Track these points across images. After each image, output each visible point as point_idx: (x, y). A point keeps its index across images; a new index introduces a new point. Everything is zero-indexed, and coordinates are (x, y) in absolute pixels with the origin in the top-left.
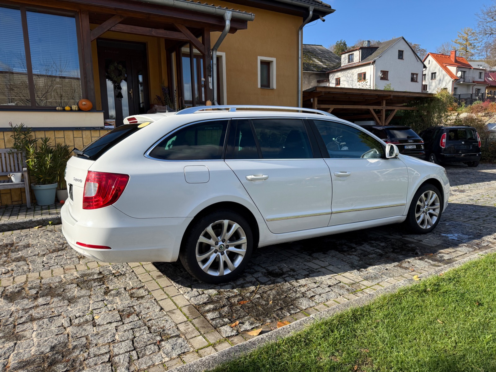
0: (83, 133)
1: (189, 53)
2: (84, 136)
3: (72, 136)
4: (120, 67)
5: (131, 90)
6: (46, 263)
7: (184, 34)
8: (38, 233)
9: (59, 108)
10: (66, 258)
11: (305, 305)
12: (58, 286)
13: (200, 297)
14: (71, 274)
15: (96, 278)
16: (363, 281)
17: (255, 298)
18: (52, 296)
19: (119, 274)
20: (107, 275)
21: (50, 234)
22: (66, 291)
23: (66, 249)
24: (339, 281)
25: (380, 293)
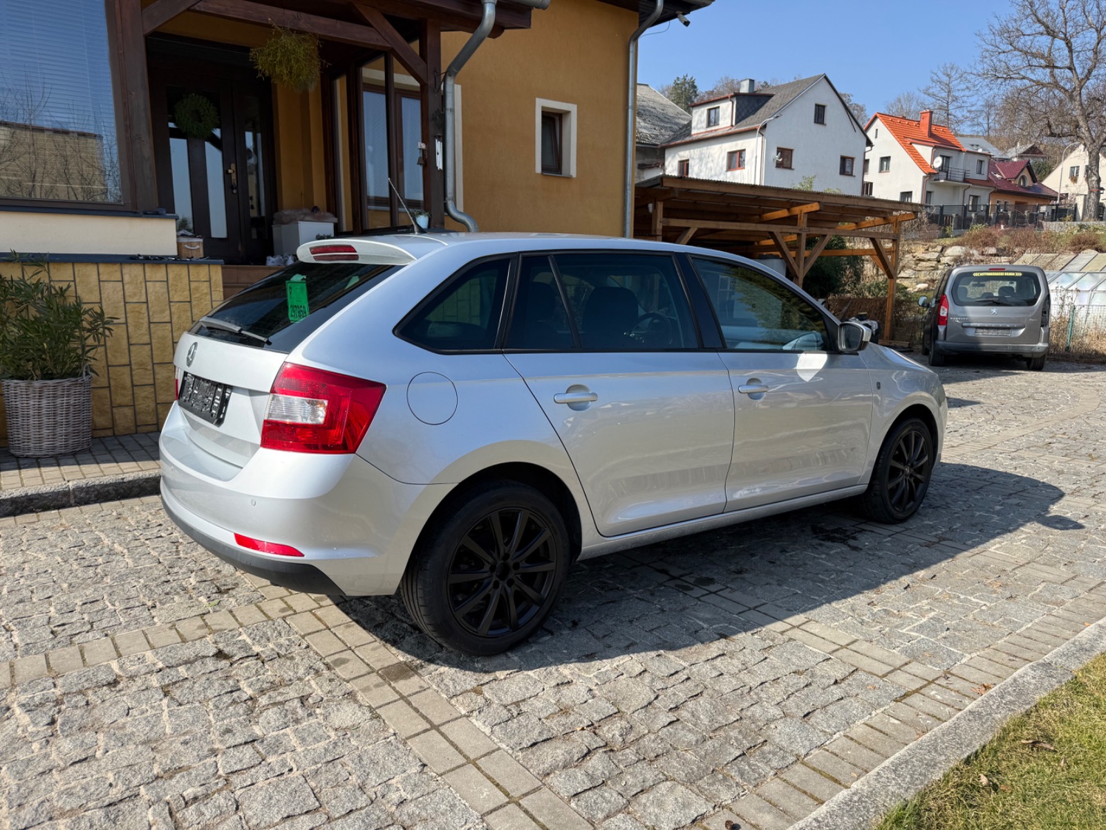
0: (124, 272)
1: (384, 85)
2: (126, 278)
3: (95, 277)
5: (233, 166)
6: (59, 626)
7: (379, 33)
8: (19, 532)
10: (111, 607)
11: (799, 740)
12: (108, 697)
13: (515, 726)
14: (139, 659)
15: (213, 669)
16: (910, 665)
17: (662, 724)
18: (96, 733)
19: (274, 656)
20: (241, 658)
21: (51, 536)
22: (134, 712)
23: (108, 580)
24: (853, 665)
25: (994, 707)
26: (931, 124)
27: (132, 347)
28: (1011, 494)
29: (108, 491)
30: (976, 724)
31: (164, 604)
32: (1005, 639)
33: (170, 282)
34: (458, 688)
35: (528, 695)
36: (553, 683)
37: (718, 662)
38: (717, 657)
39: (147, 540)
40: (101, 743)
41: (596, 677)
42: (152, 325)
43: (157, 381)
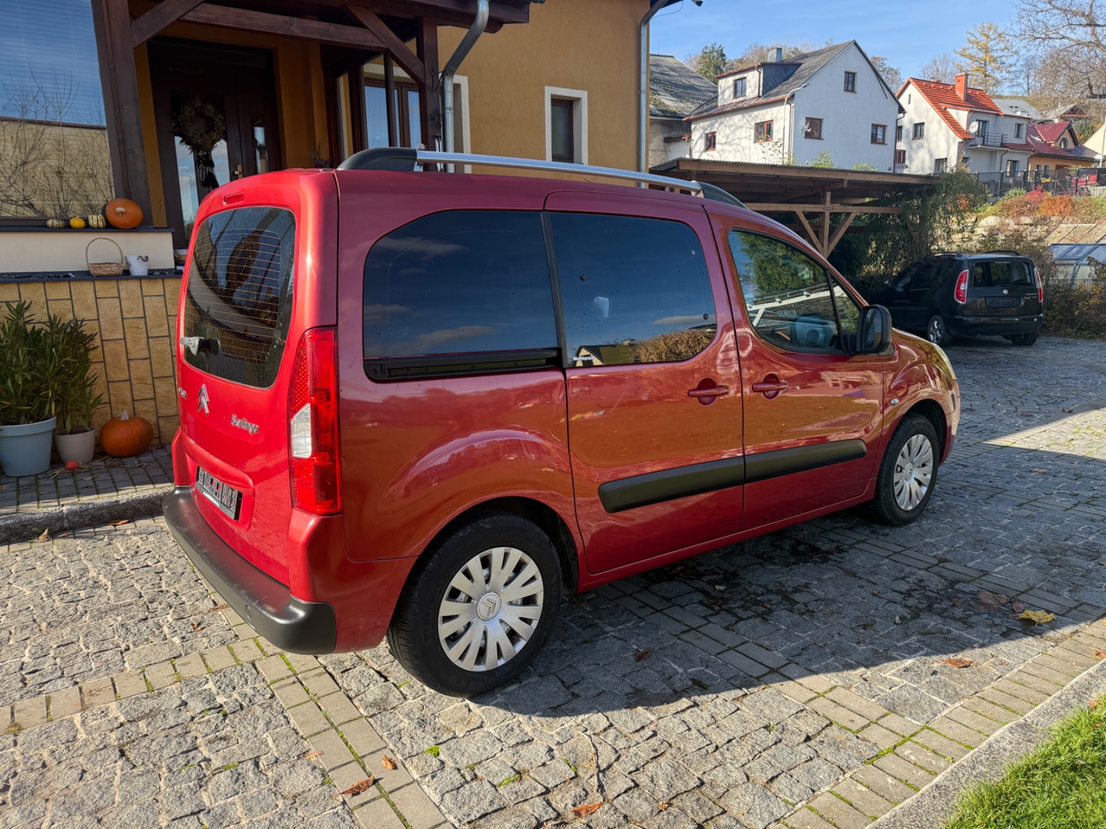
0: (120, 288)
1: (384, 78)
2: (123, 295)
3: (91, 295)
4: (210, 110)
5: (239, 167)
6: (30, 673)
8: (10, 562)
9: (56, 223)
10: (86, 651)
11: (758, 812)
12: (64, 758)
13: (467, 793)
14: (102, 712)
15: (174, 724)
16: (888, 717)
17: (618, 791)
18: (47, 800)
19: (237, 709)
20: (202, 712)
21: (40, 566)
22: (88, 776)
23: (86, 618)
24: (827, 718)
25: (963, 780)
26: (967, 88)
27: (132, 363)
28: (1022, 504)
29: (102, 514)
30: (940, 803)
31: (137, 646)
32: (993, 684)
33: (167, 296)
34: (415, 747)
35: (485, 757)
36: (512, 742)
37: (686, 716)
38: (688, 708)
39: (132, 570)
40: (49, 815)
41: (559, 734)
42: (150, 340)
43: (157, 395)
